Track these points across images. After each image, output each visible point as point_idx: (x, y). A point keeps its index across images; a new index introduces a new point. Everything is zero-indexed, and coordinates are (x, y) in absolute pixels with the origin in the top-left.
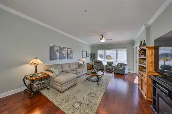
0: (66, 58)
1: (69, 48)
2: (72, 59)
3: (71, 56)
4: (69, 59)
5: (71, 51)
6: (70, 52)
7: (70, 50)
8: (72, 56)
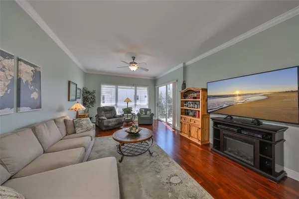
0: (12, 107)
1: (26, 63)
2: (40, 107)
3: (35, 95)
4: (28, 109)
5: (37, 75)
6: (30, 79)
7: (30, 69)
8: (40, 97)
